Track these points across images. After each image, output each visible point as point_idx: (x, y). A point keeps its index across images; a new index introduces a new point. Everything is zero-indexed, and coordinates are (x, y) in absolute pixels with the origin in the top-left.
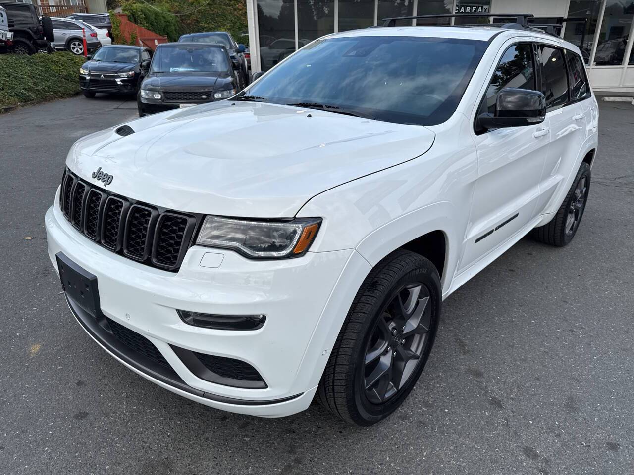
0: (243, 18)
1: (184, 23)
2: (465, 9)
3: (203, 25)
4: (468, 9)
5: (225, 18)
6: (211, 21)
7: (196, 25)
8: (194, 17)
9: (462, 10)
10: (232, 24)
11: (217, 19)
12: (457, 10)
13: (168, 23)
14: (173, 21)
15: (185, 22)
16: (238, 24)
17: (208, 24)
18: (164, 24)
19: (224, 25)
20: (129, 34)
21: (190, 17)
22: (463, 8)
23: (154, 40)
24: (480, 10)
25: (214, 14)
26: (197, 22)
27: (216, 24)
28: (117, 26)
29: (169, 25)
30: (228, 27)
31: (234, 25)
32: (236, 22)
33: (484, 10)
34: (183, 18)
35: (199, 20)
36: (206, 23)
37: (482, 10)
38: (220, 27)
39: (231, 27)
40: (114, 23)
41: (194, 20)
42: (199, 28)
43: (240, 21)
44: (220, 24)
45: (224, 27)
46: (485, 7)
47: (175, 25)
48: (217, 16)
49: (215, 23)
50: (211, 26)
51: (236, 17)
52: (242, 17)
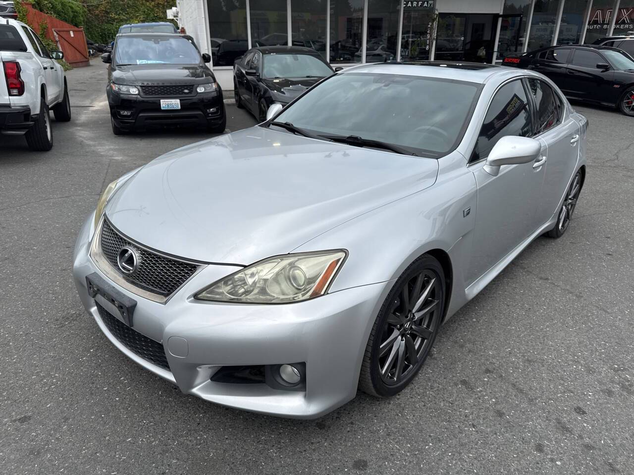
0: (157, 10)
1: (91, 14)
2: (412, 4)
3: (113, 16)
4: (415, 4)
5: (137, 9)
6: (121, 12)
7: (105, 16)
8: (102, 8)
9: (410, 4)
10: (145, 16)
11: (128, 10)
12: (405, 4)
13: (76, 14)
14: (81, 11)
15: (93, 12)
16: (152, 15)
17: (119, 15)
18: (71, 14)
19: (137, 17)
20: (39, 25)
21: (97, 7)
22: (410, 3)
23: (69, 31)
24: (426, 4)
25: (124, 5)
26: (108, 13)
27: (128, 16)
28: (24, 15)
29: (77, 16)
30: (141, 19)
31: (147, 17)
32: (150, 14)
33: (429, 5)
34: (91, 8)
35: (109, 11)
36: (116, 13)
37: (427, 5)
38: (133, 18)
39: (144, 19)
40: (19, 12)
41: (103, 10)
42: (109, 19)
43: (153, 12)
44: (131, 15)
45: (137, 18)
46: (430, 2)
47: (82, 16)
48: (128, 6)
49: (126, 14)
50: (122, 17)
51: (148, 8)
52: (155, 8)
